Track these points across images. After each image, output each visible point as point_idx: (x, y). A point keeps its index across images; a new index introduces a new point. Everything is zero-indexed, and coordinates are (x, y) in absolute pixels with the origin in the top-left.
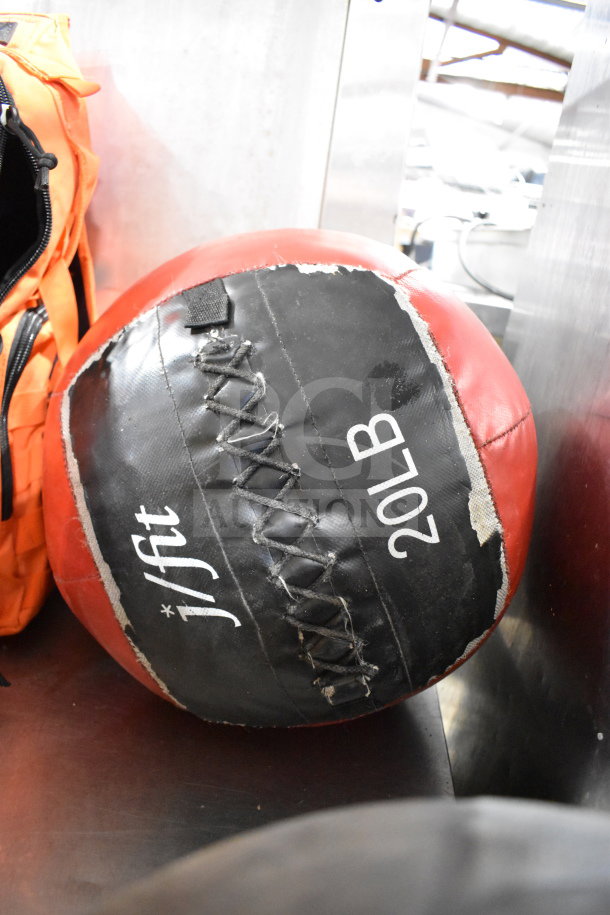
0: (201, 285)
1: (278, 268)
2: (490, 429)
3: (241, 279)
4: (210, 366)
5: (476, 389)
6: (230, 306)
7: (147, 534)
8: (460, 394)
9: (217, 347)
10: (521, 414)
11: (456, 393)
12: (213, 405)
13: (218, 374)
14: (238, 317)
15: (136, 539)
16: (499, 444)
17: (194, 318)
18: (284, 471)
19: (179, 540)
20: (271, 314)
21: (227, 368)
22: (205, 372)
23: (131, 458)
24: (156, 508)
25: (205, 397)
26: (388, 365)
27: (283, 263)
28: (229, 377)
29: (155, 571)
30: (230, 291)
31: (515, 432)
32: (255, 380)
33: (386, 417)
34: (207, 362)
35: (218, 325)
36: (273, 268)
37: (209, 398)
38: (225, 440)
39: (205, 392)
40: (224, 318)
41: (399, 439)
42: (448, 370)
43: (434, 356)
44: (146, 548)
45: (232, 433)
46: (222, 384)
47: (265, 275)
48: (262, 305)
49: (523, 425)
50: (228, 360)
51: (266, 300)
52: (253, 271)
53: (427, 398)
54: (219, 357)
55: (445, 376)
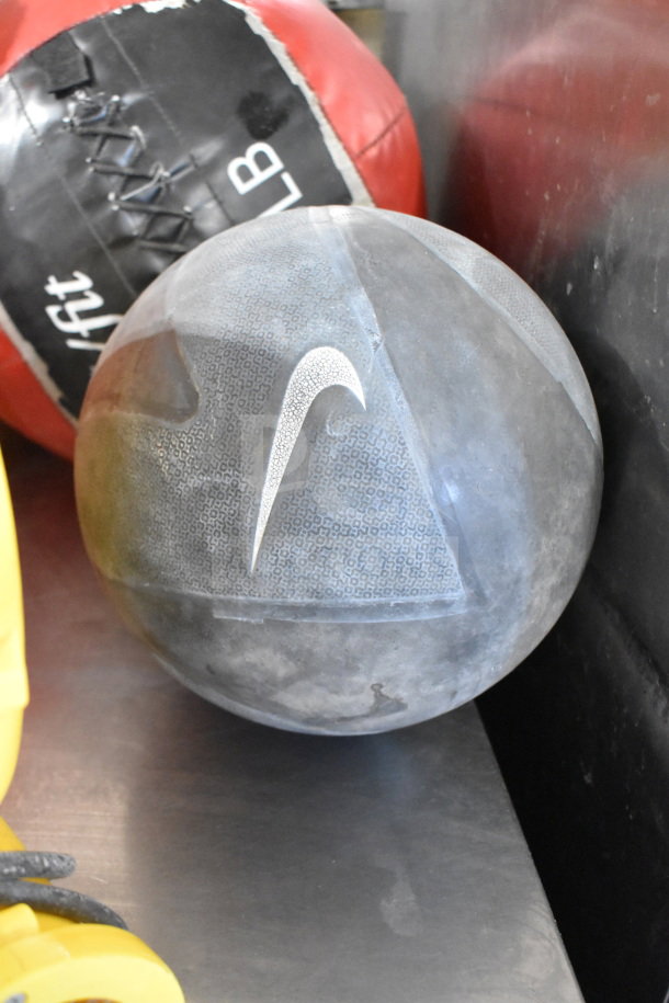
0: (49, 41)
1: (124, 11)
2: (362, 139)
3: (89, 29)
4: (85, 130)
5: (343, 101)
6: (88, 62)
7: (62, 303)
8: (328, 110)
9: (87, 109)
10: (391, 117)
11: (323, 109)
12: (99, 167)
13: (95, 135)
14: (100, 73)
15: (52, 311)
16: (373, 152)
17: (55, 82)
18: (177, 216)
19: (95, 301)
20: (131, 63)
21: (103, 128)
22: (83, 135)
23: (28, 233)
24: (65, 276)
25: (88, 160)
26: (253, 95)
27: (127, 4)
28: (107, 136)
29: (77, 336)
30: (82, 46)
31: (388, 137)
32: (132, 134)
33: (261, 147)
34: (83, 125)
35: (81, 86)
36: (118, 11)
37: (93, 161)
38: (117, 198)
39: (87, 155)
40: (85, 77)
41: (277, 164)
42: (312, 88)
43: (296, 77)
44: (64, 316)
45: (124, 190)
46: (102, 145)
47: (113, 20)
48: (119, 56)
49: (396, 129)
50: (102, 120)
51: (122, 50)
52: (98, 18)
53: (295, 120)
54: (93, 118)
55: (309, 94)
